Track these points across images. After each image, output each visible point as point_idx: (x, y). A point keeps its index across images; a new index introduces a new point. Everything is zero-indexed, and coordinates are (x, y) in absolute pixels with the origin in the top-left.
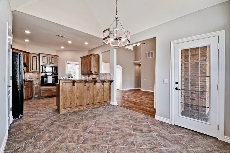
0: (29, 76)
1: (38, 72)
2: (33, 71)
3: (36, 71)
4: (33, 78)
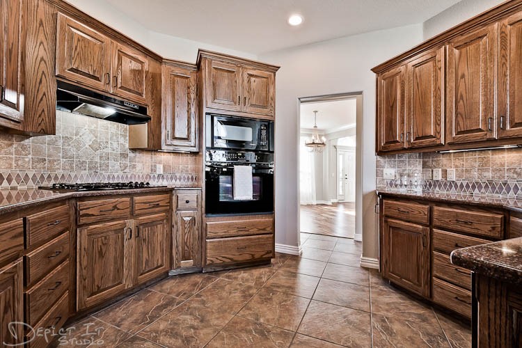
0: (162, 166)
1: (195, 150)
2: (176, 142)
3: (186, 143)
4: (178, 175)
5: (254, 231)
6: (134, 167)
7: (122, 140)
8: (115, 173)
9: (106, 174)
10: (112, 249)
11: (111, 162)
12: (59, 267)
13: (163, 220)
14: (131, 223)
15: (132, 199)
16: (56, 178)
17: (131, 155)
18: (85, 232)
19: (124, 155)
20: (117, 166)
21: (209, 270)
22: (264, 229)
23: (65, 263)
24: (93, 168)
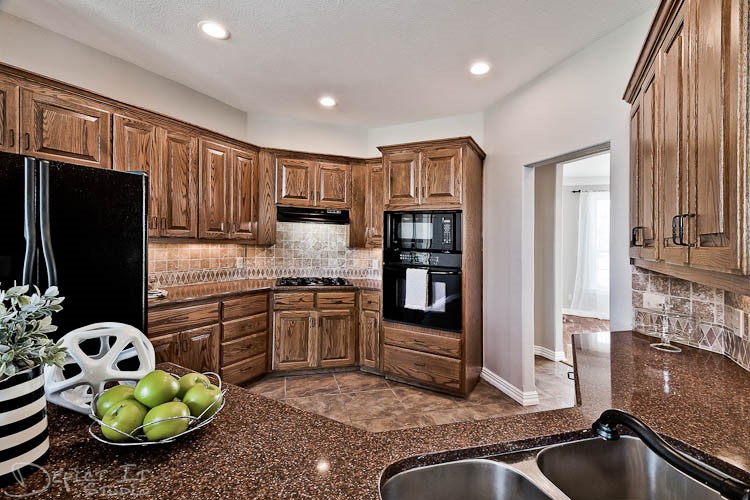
5: (435, 348)
6: (351, 262)
7: (339, 240)
8: (333, 269)
9: (326, 270)
10: (298, 331)
11: (330, 259)
12: (255, 335)
13: (346, 316)
14: (315, 314)
15: (315, 294)
16: (290, 272)
17: (349, 252)
18: (278, 315)
19: (341, 253)
20: (335, 262)
21: (392, 378)
22: (448, 350)
23: (262, 334)
24: (316, 264)
